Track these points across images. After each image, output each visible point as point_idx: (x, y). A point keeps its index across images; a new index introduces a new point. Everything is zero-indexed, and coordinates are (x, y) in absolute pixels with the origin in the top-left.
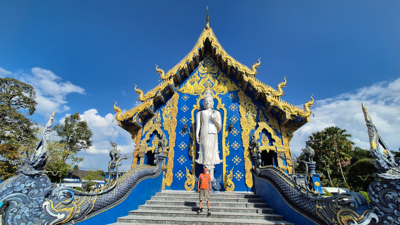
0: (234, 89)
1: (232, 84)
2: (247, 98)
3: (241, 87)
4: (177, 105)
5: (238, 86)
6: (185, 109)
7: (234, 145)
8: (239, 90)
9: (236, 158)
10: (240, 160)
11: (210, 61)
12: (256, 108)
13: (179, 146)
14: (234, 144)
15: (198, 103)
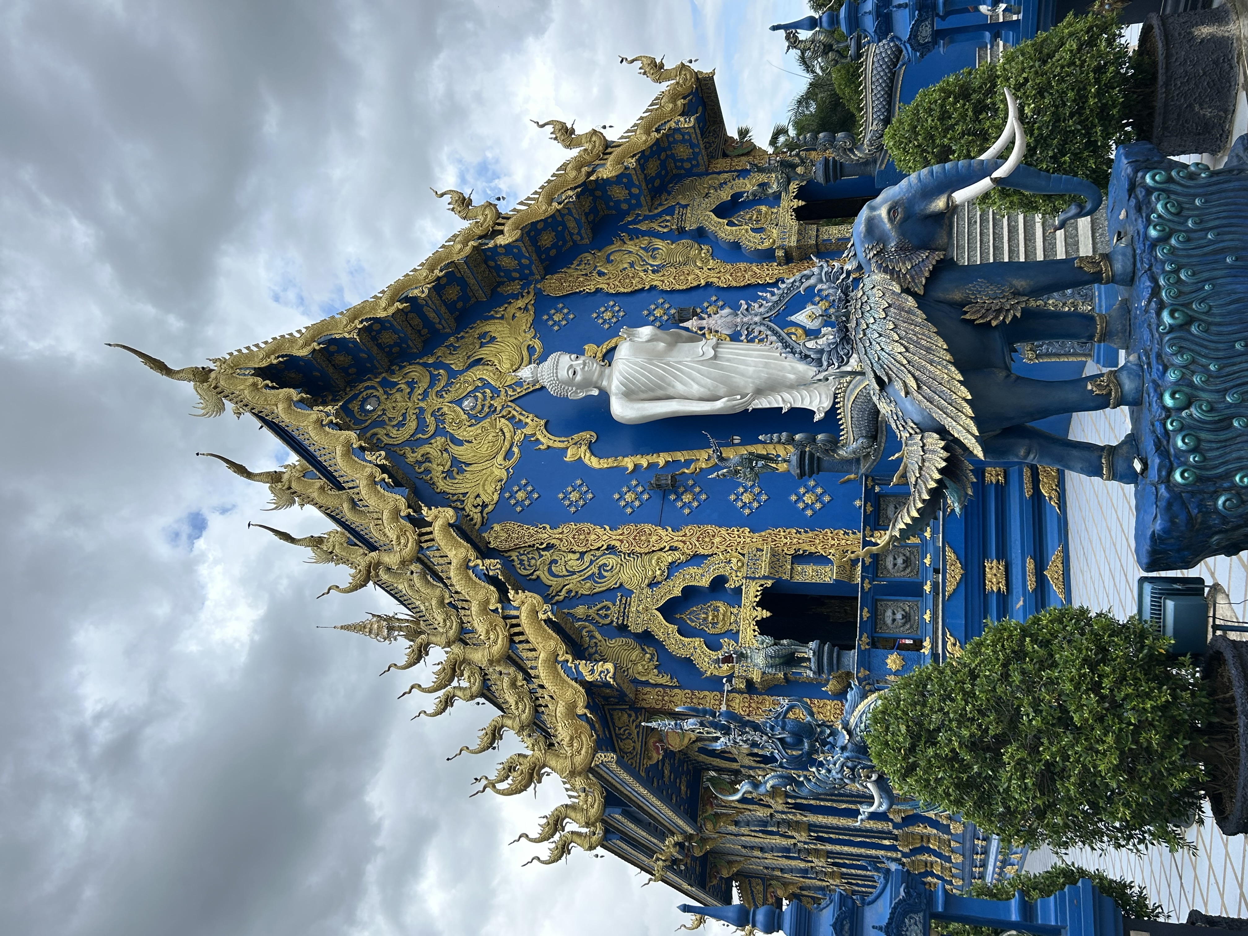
0: (526, 309)
1: (502, 318)
2: (578, 265)
3: (525, 286)
4: (553, 526)
5: (516, 296)
11: (359, 398)
12: (626, 238)
13: (747, 512)
15: (563, 442)
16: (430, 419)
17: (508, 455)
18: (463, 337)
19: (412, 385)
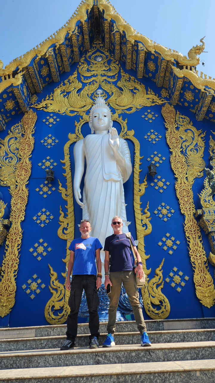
0: (153, 102)
1: (147, 94)
2: (182, 118)
3: (166, 98)
4: (33, 135)
5: (160, 96)
6: (50, 141)
7: (160, 210)
8: (163, 105)
9: (167, 238)
10: (178, 242)
11: (102, 55)
12: (202, 136)
13: (35, 218)
14: (160, 208)
15: (78, 131)
16: (91, 80)
17: (72, 112)
18: (135, 82)
19: (110, 70)
